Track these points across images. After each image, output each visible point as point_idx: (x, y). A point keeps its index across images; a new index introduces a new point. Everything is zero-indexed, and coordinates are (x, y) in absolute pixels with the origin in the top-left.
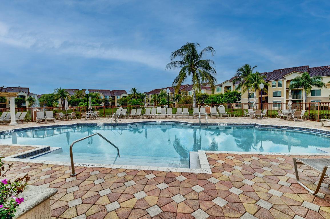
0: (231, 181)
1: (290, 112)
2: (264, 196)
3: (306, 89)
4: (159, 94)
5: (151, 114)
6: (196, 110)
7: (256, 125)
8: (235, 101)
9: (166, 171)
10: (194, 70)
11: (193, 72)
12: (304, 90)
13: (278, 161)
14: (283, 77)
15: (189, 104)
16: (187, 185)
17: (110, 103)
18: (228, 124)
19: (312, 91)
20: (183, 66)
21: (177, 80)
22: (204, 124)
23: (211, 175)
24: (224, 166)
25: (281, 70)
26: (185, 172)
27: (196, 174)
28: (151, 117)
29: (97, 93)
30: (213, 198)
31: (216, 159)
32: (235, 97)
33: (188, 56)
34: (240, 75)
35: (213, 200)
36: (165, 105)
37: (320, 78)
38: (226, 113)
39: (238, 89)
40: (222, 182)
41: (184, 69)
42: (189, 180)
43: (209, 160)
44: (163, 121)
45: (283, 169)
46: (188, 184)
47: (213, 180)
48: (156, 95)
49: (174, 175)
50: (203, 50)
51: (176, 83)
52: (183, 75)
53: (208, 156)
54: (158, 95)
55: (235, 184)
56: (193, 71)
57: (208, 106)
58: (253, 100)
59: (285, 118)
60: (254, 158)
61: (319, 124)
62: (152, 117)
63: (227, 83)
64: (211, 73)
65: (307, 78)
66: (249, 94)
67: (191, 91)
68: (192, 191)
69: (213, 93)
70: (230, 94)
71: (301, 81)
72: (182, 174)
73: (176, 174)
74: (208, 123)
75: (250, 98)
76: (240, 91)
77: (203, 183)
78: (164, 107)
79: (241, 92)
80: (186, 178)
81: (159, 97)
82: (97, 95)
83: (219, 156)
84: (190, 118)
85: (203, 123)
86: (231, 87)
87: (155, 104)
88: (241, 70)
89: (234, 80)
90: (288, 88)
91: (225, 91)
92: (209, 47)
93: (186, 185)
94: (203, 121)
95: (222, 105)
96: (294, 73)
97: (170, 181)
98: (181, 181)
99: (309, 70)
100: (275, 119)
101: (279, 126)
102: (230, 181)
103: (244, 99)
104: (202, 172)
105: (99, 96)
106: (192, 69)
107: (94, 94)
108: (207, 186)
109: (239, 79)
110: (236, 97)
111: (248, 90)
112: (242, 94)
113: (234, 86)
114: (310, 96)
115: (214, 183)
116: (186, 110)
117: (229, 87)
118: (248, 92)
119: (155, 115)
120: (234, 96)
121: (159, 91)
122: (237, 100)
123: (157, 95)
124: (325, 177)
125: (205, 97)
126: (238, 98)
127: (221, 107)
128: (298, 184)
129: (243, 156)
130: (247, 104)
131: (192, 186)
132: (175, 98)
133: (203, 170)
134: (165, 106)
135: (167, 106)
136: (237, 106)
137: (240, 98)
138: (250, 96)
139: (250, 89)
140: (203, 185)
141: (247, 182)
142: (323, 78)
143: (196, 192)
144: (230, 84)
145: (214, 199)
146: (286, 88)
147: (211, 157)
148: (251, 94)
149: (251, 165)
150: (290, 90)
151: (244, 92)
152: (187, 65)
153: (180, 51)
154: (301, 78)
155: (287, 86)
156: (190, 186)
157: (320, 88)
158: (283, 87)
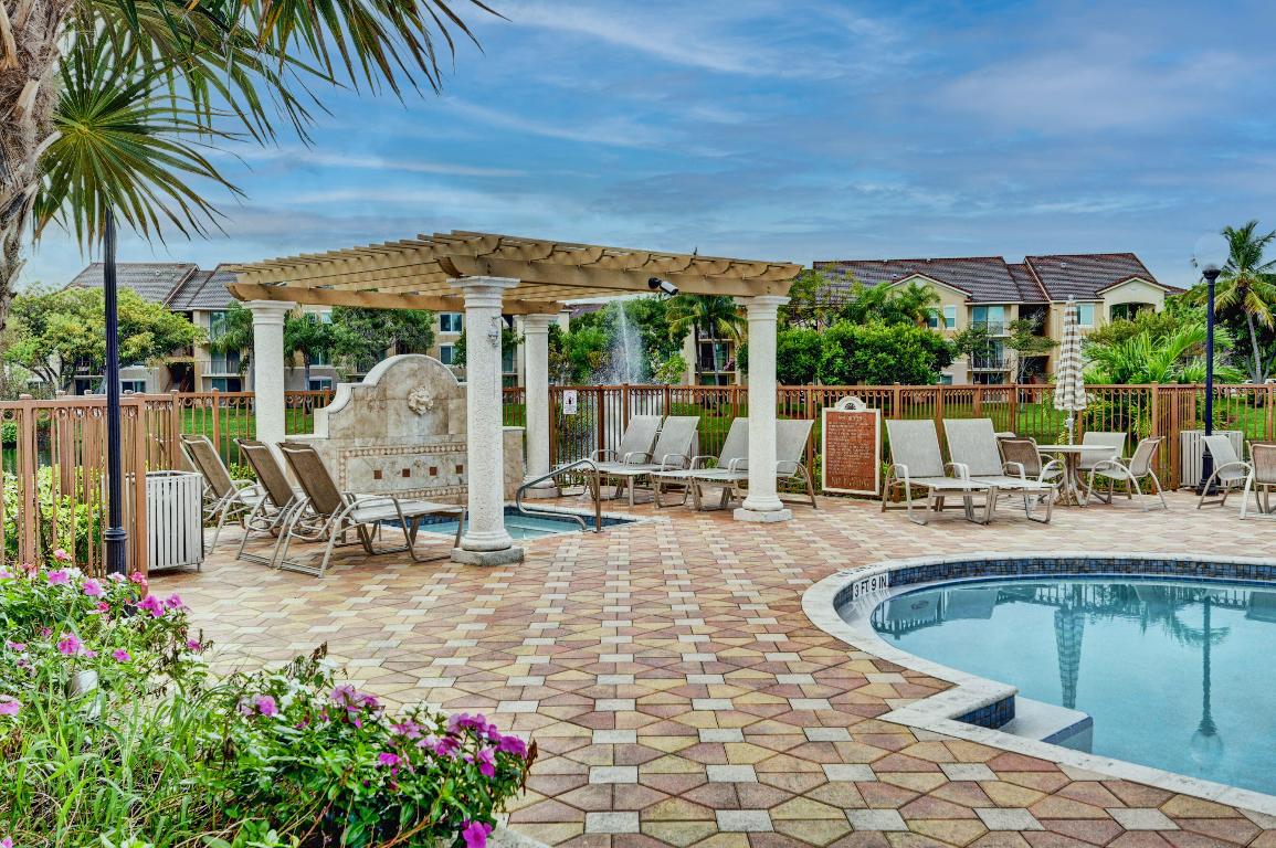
17: (1010, 358)
29: (920, 284)
82: (921, 300)
105: (931, 305)
107: (899, 296)
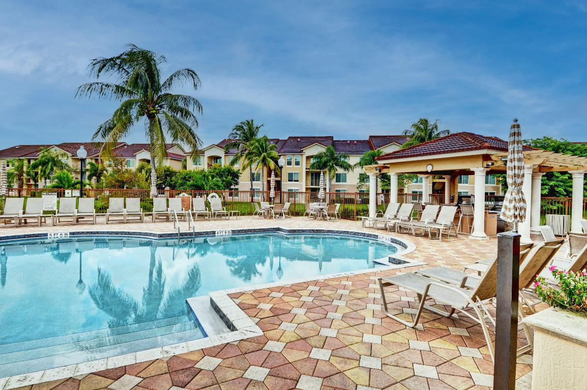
0: (305, 339)
1: (321, 207)
2: (363, 350)
3: (330, 171)
4: (35, 160)
5: (24, 213)
6: (159, 203)
7: (279, 229)
8: (228, 185)
9: (160, 357)
10: (154, 111)
11: (151, 117)
12: (328, 172)
13: (345, 287)
14: (302, 151)
15: (127, 187)
16: (231, 374)
18: (234, 232)
19: (337, 174)
20: (126, 98)
21: (107, 130)
22: (186, 234)
23: (264, 337)
24: (277, 313)
25: (299, 137)
26: (208, 346)
27: (236, 343)
28: (26, 223)
30: (296, 382)
31: (255, 302)
32: (230, 177)
33: (138, 77)
34: (237, 138)
35: (296, 385)
36: (68, 188)
37: (346, 157)
38: (223, 209)
39: (233, 163)
40: (289, 345)
41: (128, 106)
42: (228, 362)
43: (243, 307)
44: (71, 233)
45: (359, 299)
46: (231, 371)
47: (272, 346)
48: (26, 162)
49: (189, 361)
50: (174, 72)
51: (104, 136)
52: (123, 119)
53: (238, 301)
54: (32, 162)
55: (313, 341)
56: (151, 114)
57: (186, 195)
58: (258, 185)
59: (315, 217)
60: (311, 288)
61: (359, 223)
62: (28, 221)
63: (214, 149)
64: (189, 123)
65: (332, 154)
66: (252, 175)
67: (131, 160)
68: (249, 384)
69: (185, 167)
70: (219, 172)
71: (324, 159)
72: (205, 352)
73: (194, 357)
74: (195, 231)
75: (253, 182)
76: (236, 167)
77: (260, 357)
78: (66, 195)
79: (239, 170)
80: (221, 360)
81: (35, 166)
83: (256, 295)
84: (146, 222)
85: (184, 232)
86: (221, 158)
87: (21, 186)
88: (239, 128)
89: (227, 146)
90: (308, 169)
91: (209, 165)
92: (188, 70)
93: (228, 374)
94: (184, 227)
95: (214, 194)
96: (316, 146)
97: (187, 380)
98: (212, 369)
99: (334, 143)
100: (301, 218)
101: (312, 230)
102: (302, 339)
103: (244, 183)
104: (245, 337)
106: (149, 109)
108: (271, 362)
109: (236, 145)
110: (232, 179)
111: (251, 167)
112: (241, 174)
113: (227, 158)
114: (334, 181)
115: (279, 351)
116: (134, 204)
117: (216, 158)
118: (251, 170)
119: (41, 217)
120: (228, 175)
121: (37, 151)
122: (231, 185)
123: (29, 161)
124: (427, 298)
125: (168, 175)
126: (234, 180)
127: (213, 197)
128: (388, 317)
129: (296, 288)
130: (248, 192)
131: (243, 372)
132: (88, 173)
133: (245, 332)
134: (68, 192)
135: (77, 193)
136: (231, 195)
137: (236, 181)
138: (253, 178)
139: (254, 166)
140: (262, 362)
141: (325, 332)
142: (350, 157)
143: (257, 382)
144: (220, 153)
145: (298, 382)
146: (306, 169)
147: (243, 302)
148: (255, 176)
149: (315, 301)
150: (322, 173)
151: (244, 168)
152: (137, 97)
153: (118, 61)
154: (325, 153)
155: (307, 166)
156: (239, 373)
157: (346, 172)
158: (302, 166)
